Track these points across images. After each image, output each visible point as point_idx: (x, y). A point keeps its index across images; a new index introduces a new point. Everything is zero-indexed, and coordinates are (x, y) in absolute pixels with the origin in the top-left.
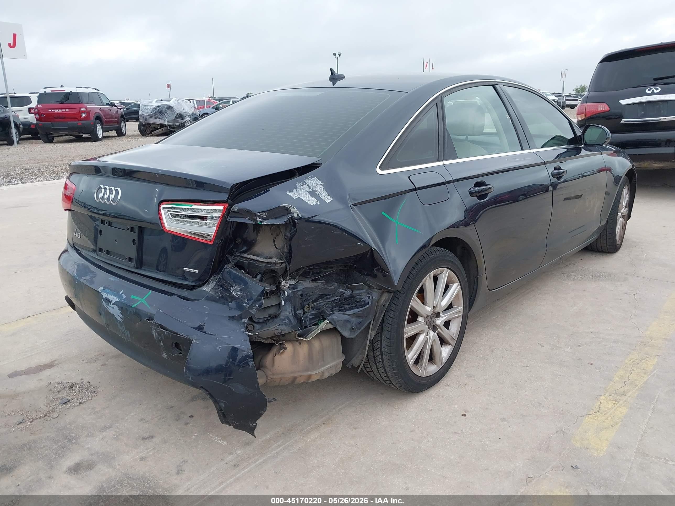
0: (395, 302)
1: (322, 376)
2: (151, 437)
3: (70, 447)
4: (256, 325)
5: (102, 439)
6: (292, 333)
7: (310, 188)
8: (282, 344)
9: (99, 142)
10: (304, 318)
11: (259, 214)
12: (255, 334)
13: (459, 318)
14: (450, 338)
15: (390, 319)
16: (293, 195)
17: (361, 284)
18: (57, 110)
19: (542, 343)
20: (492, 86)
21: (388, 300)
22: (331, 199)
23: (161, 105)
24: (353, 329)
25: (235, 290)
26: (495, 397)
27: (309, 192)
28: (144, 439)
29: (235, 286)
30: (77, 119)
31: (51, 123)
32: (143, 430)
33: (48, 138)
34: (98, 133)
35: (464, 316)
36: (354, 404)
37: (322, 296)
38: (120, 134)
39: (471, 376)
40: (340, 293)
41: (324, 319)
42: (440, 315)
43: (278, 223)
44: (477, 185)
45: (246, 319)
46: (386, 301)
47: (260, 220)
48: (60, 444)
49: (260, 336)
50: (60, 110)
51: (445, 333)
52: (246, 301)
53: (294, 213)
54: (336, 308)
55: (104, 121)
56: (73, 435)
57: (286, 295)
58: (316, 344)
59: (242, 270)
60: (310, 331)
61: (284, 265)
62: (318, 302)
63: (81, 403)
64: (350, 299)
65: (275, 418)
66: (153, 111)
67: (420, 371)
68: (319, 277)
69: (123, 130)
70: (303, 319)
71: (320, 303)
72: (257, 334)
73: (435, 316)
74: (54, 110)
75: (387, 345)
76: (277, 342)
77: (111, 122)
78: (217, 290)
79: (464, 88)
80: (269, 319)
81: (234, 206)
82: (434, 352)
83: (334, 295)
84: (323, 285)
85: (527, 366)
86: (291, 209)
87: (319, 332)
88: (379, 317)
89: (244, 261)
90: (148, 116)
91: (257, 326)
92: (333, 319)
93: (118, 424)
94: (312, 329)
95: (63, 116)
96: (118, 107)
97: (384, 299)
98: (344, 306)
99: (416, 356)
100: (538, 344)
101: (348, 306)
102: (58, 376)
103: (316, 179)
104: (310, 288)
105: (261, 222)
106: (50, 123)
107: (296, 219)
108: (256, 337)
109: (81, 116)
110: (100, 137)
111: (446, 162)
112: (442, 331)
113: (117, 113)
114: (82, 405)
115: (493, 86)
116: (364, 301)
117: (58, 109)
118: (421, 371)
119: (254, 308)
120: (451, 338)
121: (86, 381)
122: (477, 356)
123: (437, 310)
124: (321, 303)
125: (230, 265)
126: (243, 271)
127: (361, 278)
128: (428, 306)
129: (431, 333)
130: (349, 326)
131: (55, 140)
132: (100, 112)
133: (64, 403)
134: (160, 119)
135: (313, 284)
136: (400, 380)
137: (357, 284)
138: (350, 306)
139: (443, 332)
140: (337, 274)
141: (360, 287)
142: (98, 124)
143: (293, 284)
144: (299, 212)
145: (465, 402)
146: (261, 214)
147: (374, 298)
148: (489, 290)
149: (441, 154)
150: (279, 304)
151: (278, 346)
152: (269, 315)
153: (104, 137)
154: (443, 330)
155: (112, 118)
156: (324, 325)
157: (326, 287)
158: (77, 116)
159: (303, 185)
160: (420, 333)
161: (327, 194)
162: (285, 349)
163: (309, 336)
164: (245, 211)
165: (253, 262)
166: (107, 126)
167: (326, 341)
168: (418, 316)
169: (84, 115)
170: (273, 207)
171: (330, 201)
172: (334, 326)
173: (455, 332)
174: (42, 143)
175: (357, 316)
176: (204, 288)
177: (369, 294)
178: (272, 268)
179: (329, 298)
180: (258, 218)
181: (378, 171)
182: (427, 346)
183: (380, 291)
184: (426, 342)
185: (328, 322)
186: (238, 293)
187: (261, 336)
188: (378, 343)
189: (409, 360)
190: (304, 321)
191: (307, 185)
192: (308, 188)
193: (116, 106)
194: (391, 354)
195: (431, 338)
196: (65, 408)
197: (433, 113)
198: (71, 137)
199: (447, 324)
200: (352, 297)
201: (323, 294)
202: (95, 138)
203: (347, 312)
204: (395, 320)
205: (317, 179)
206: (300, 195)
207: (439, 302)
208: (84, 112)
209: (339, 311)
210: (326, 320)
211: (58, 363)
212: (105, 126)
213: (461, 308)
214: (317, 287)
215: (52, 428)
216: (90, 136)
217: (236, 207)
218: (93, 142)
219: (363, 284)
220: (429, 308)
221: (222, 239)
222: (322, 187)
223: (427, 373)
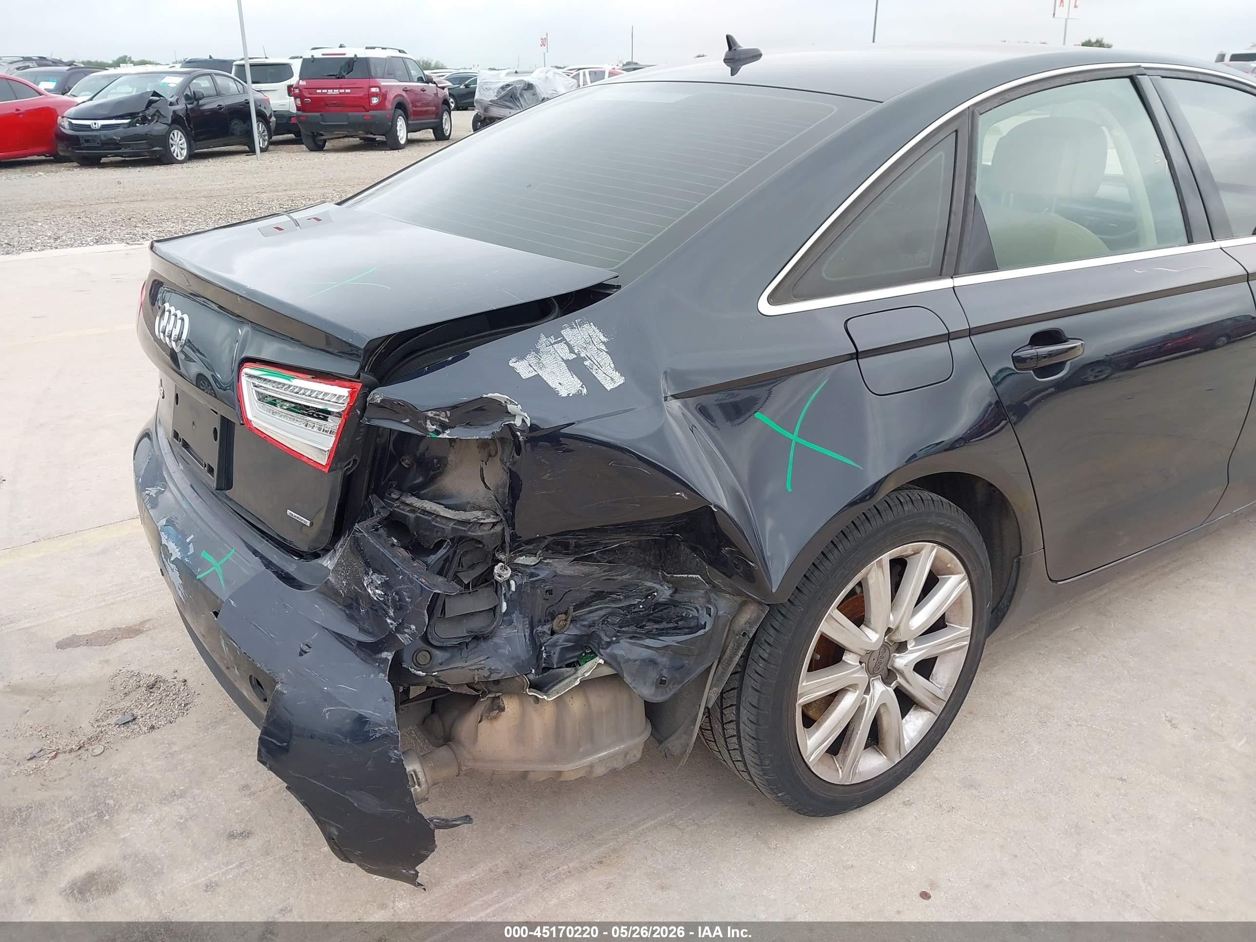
0: (776, 624)
1: (591, 772)
2: (246, 835)
3: (94, 831)
4: (437, 653)
5: (157, 822)
6: (516, 678)
7: (572, 351)
8: (498, 697)
9: (400, 151)
10: (547, 646)
11: (430, 414)
12: (429, 674)
13: (960, 651)
14: (929, 698)
15: (762, 663)
16: (524, 369)
17: (694, 576)
18: (332, 91)
19: (1176, 716)
20: (1128, 80)
21: (755, 622)
22: (620, 380)
23: (514, 82)
24: (662, 682)
25: (372, 582)
26: (1016, 856)
27: (567, 362)
28: (232, 836)
29: (372, 575)
30: (364, 107)
31: (321, 115)
32: (237, 814)
33: (315, 143)
34: (398, 134)
35: (972, 646)
36: (680, 822)
37: (600, 595)
38: (441, 136)
39: (972, 786)
40: (646, 591)
41: (593, 655)
42: (907, 646)
43: (477, 438)
44: (1038, 339)
45: (389, 654)
46: (750, 623)
47: (435, 427)
48: (81, 820)
49: (440, 678)
50: (336, 91)
51: (917, 685)
52: (391, 614)
53: (514, 416)
54: (628, 626)
55: (411, 110)
56: (111, 802)
57: (513, 588)
58: (576, 705)
59: (393, 538)
60: (559, 679)
61: (498, 528)
62: (591, 606)
63: (153, 727)
64: (666, 609)
65: (502, 831)
66: (498, 92)
67: (840, 771)
68: (594, 552)
69: (446, 128)
70: (543, 648)
71: (597, 610)
72: (434, 674)
73: (892, 649)
74: (326, 91)
75: (750, 721)
76: (484, 694)
77: (426, 112)
78: (341, 575)
79: (1045, 88)
80: (467, 641)
81: (374, 391)
82: (882, 728)
83: (630, 594)
84: (605, 571)
85: (1122, 779)
86: (508, 406)
87: (577, 683)
88: (731, 659)
89: (408, 514)
90: (490, 103)
91: (439, 655)
92: (614, 657)
93: (198, 792)
94: (562, 673)
95: (341, 103)
96: (439, 85)
97: (748, 616)
98: (650, 626)
99: (829, 742)
100: (1164, 719)
101: (657, 626)
102: (139, 659)
103: (593, 327)
104: (569, 576)
105: (437, 432)
106: (318, 114)
107: (519, 430)
108: (434, 681)
109: (370, 102)
110: (403, 142)
111: (960, 281)
112: (908, 682)
113: (436, 94)
114: (155, 734)
115: (1133, 79)
116: (698, 619)
117: (333, 89)
118: (842, 772)
119: (406, 630)
120: (931, 696)
121: (181, 677)
122: (1003, 732)
123: (899, 637)
124: (596, 613)
125: (369, 522)
126: (395, 541)
127: (695, 563)
128: (872, 629)
129: (879, 687)
130: (654, 675)
131: (328, 145)
132: (404, 94)
133: (124, 724)
134: (511, 108)
135: (577, 567)
136: (780, 794)
137: (686, 576)
138: (661, 626)
139: (911, 685)
140: (639, 548)
141: (693, 583)
142: (400, 117)
143: (533, 564)
144: (526, 415)
145: (937, 858)
146: (435, 415)
147: (721, 613)
148: (1050, 580)
149: (951, 260)
150: (494, 610)
151: (489, 702)
152: (468, 632)
153: (410, 142)
154: (911, 682)
155: (427, 105)
156: (587, 670)
157: (614, 576)
158: (363, 103)
159: (554, 344)
160: (847, 688)
161: (612, 365)
162: (502, 709)
163: (554, 689)
164: (399, 403)
165: (426, 517)
166: (417, 120)
167: (600, 700)
168: (844, 650)
169: (375, 101)
170: (465, 399)
171: (616, 385)
172: (616, 670)
173: (946, 683)
174: (306, 151)
175: (675, 652)
176: (326, 561)
177: (710, 604)
178: (469, 533)
179: (620, 600)
180: (428, 422)
181: (764, 307)
182: (862, 719)
183: (739, 599)
184: (860, 709)
185: (602, 661)
186: (377, 591)
187: (445, 680)
188: (732, 709)
189: (809, 752)
190: (544, 655)
191: (567, 344)
192: (567, 350)
193: (435, 83)
194: (760, 740)
195: (876, 701)
196: (122, 735)
197: (941, 155)
198: (356, 141)
199: (925, 667)
200: (672, 603)
201: (604, 592)
202: (393, 144)
203: (649, 642)
204: (773, 666)
205: (596, 329)
206: (541, 369)
207: (905, 618)
208: (375, 95)
209: (631, 638)
210: (597, 658)
211: (151, 627)
212: (413, 120)
213: (966, 629)
214: (587, 575)
215: (83, 778)
216: (385, 140)
217: (377, 396)
218: (389, 152)
219: (700, 577)
220: (874, 633)
221: (355, 461)
222: (604, 348)
223: (857, 776)
